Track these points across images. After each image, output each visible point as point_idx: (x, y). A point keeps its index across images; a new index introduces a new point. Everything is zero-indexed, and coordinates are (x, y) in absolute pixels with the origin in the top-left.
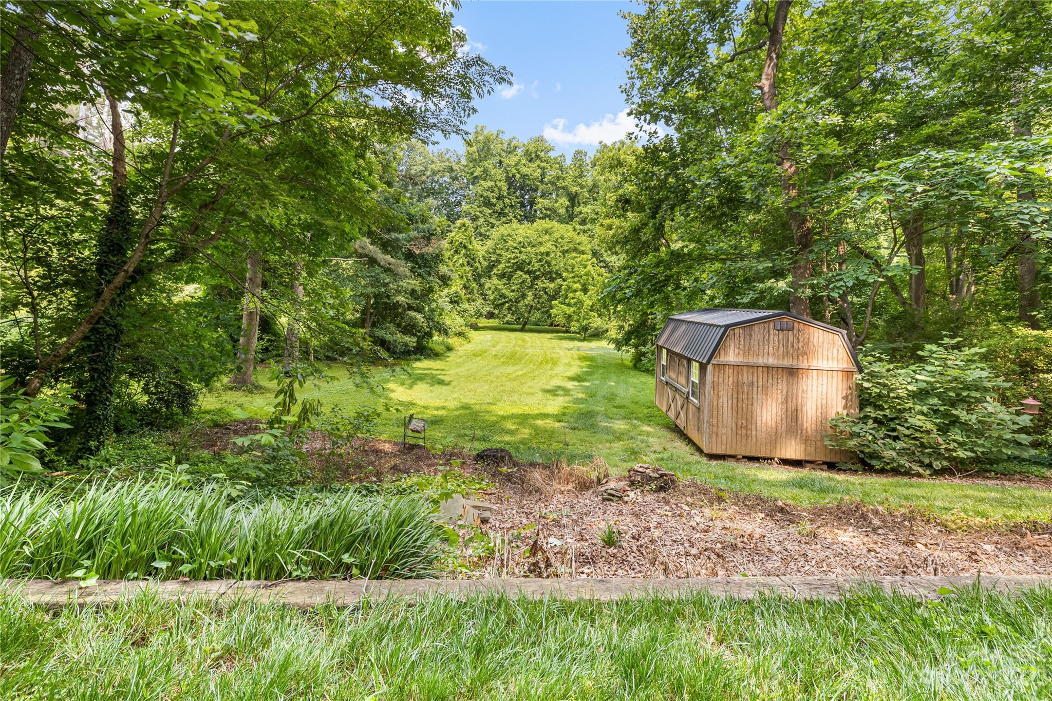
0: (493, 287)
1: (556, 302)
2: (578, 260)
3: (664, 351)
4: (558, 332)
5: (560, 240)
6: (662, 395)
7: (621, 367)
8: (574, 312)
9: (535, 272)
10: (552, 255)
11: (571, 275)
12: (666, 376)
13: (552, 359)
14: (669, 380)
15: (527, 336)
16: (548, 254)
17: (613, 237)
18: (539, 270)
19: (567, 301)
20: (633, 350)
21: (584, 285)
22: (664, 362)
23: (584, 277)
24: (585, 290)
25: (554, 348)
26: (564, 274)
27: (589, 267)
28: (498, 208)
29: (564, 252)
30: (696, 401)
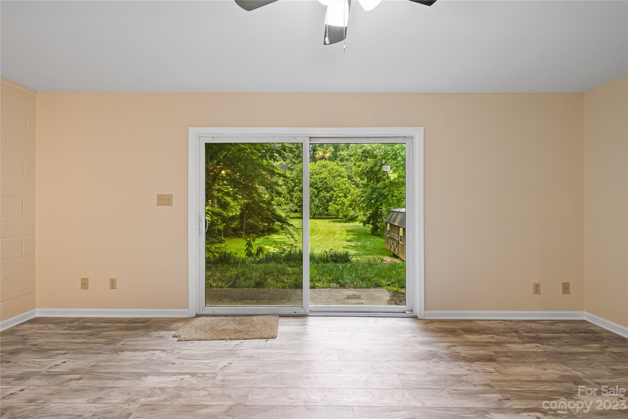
0: (298, 196)
1: (331, 203)
2: (341, 181)
3: (389, 224)
4: (332, 218)
5: (331, 171)
6: (387, 243)
7: (366, 234)
8: (341, 208)
9: (319, 188)
10: (328, 179)
11: (338, 189)
12: (390, 235)
13: (332, 232)
14: (391, 236)
15: (317, 221)
16: (325, 178)
17: (361, 171)
18: (321, 187)
19: (336, 202)
20: (371, 226)
21: (345, 194)
22: (388, 229)
23: (345, 190)
24: (345, 197)
25: (331, 226)
26: (335, 189)
27: (347, 185)
28: (297, 153)
29: (334, 177)
30: (402, 243)
